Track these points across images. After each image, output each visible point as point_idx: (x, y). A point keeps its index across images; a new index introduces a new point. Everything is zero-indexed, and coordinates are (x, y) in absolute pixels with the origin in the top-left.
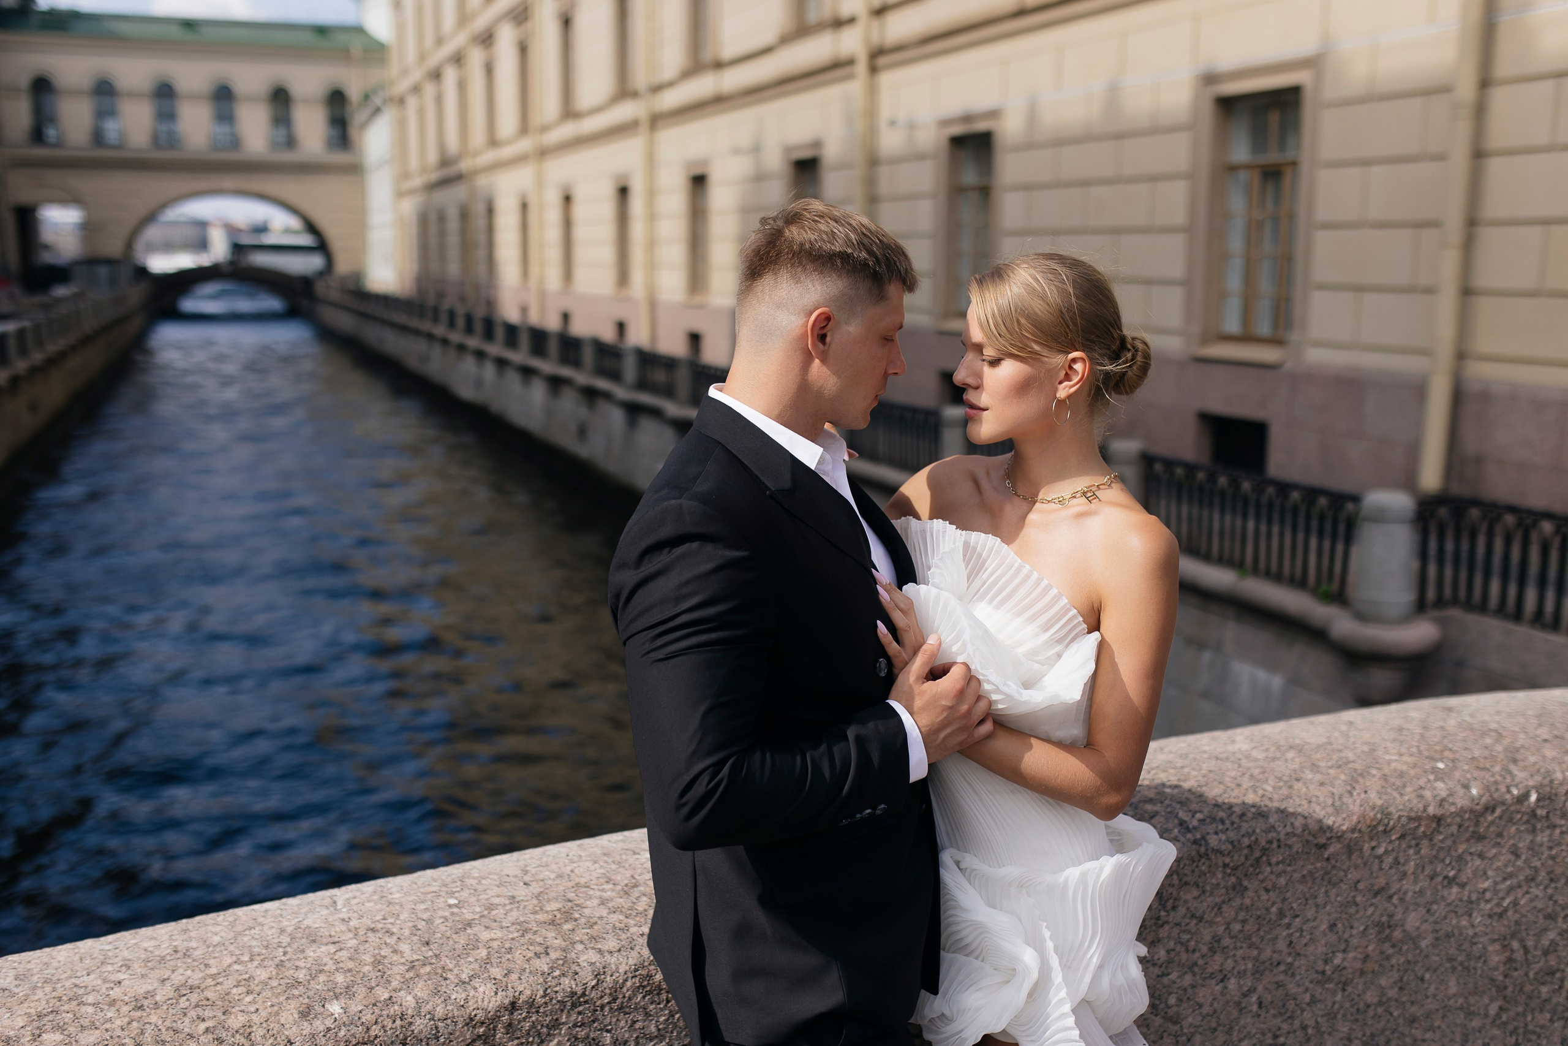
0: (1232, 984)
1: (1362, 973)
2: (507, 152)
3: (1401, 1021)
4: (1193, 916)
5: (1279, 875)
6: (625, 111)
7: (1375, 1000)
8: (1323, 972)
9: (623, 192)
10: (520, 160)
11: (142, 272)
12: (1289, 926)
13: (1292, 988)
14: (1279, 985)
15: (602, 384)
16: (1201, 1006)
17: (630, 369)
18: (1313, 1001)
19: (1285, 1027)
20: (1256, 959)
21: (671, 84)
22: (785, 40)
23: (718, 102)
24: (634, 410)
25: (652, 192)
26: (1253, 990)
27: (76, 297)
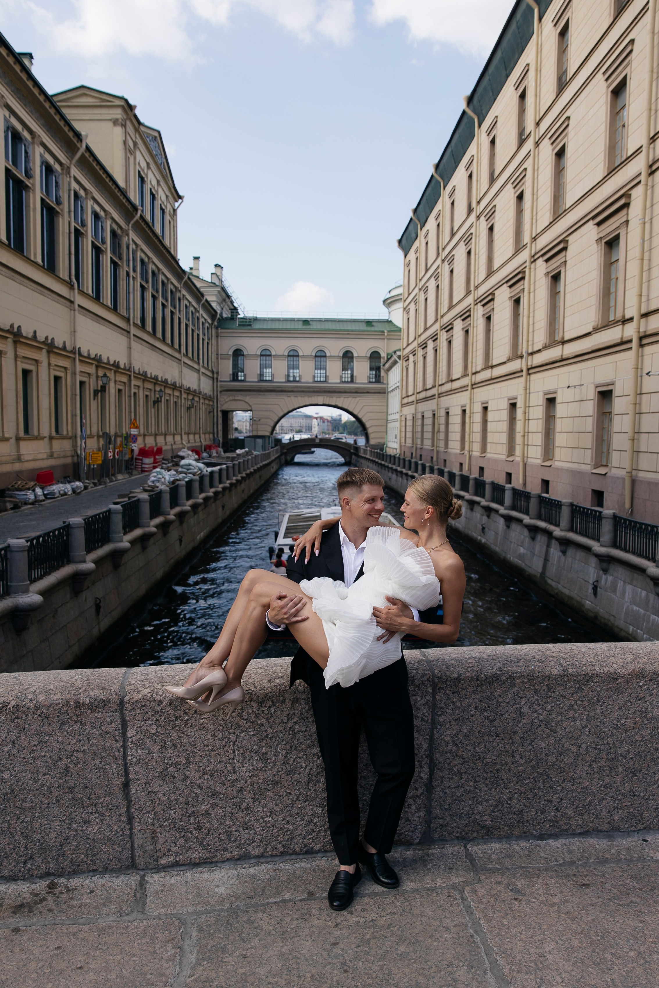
0: (578, 723)
1: (634, 728)
2: (456, 385)
3: (652, 749)
4: (561, 696)
5: (597, 687)
6: (515, 365)
7: (640, 739)
8: (617, 725)
9: (513, 406)
10: (463, 389)
11: (278, 442)
12: (601, 706)
13: (603, 728)
14: (597, 726)
15: (494, 506)
16: (565, 729)
17: (508, 498)
18: (612, 735)
19: (600, 742)
20: (588, 715)
21: (539, 351)
22: (596, 330)
23: (562, 361)
24: (508, 519)
25: (527, 407)
26: (586, 726)
27: (247, 453)
